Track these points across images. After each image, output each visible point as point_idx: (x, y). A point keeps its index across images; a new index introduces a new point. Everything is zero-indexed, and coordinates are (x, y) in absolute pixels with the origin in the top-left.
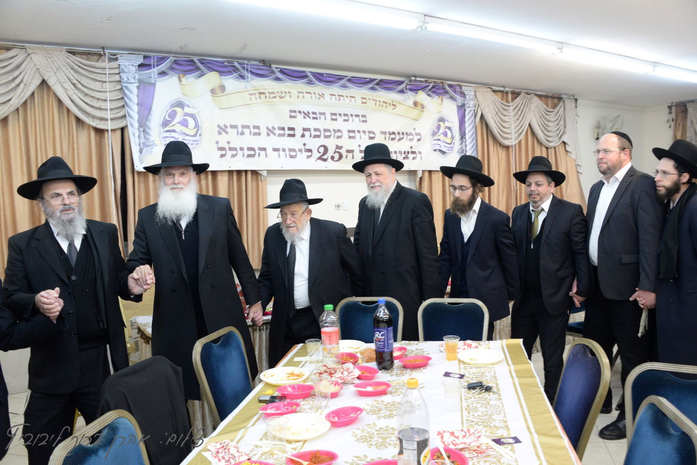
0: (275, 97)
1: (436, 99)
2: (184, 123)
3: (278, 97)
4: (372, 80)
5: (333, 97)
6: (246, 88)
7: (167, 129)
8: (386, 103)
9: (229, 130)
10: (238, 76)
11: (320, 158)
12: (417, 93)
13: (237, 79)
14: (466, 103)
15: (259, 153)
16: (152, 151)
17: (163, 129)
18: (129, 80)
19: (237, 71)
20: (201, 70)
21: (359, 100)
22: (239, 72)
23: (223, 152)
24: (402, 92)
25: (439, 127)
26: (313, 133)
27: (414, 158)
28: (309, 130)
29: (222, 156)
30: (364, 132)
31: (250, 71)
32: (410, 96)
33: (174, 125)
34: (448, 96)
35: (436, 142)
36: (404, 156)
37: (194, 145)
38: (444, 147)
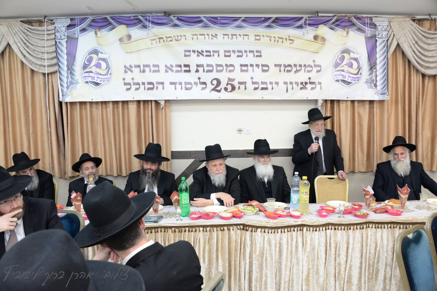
0: (172, 41)
1: (340, 32)
2: (98, 66)
3: (174, 40)
4: (267, 19)
5: (227, 37)
6: (148, 35)
7: (86, 70)
8: (282, 38)
9: (133, 69)
10: (142, 26)
11: (214, 89)
12: (318, 27)
13: (141, 29)
14: (377, 34)
15: (157, 87)
16: (76, 87)
17: (84, 71)
18: (61, 37)
19: (140, 22)
20: (112, 24)
21: (252, 38)
22: (142, 23)
23: (129, 87)
24: (300, 27)
25: (343, 58)
26: (206, 69)
27: (312, 89)
28: (202, 66)
29: (128, 89)
30: (257, 66)
31: (152, 22)
32: (309, 31)
33: (91, 68)
34: (354, 28)
35: (338, 73)
36: (302, 86)
37: (106, 82)
38: (348, 77)
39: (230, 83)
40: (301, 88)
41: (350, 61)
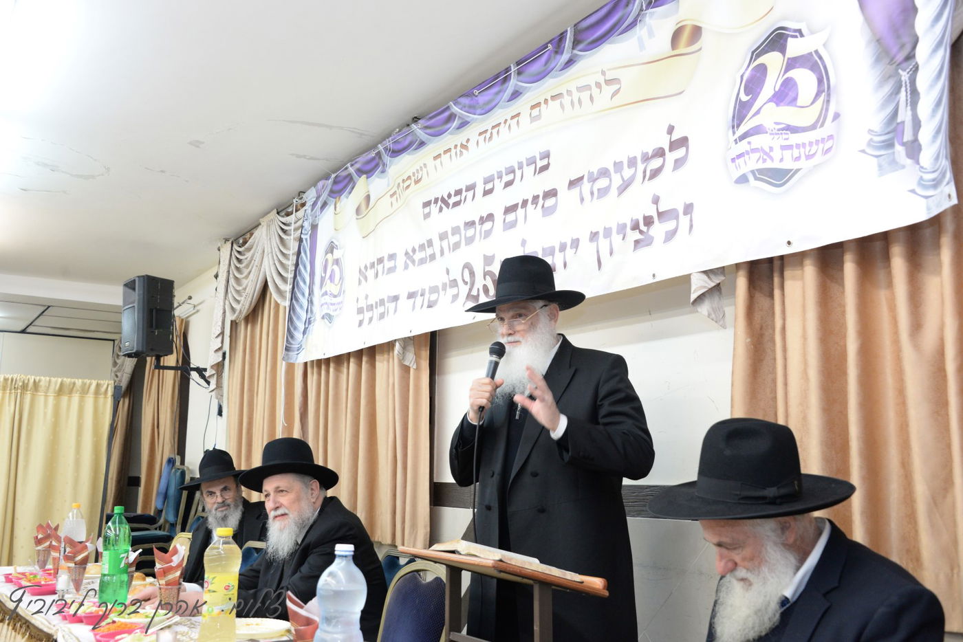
0: (409, 186)
2: (332, 277)
3: (412, 184)
4: (559, 42)
5: (482, 139)
6: (388, 185)
7: (323, 291)
8: (588, 87)
9: (368, 273)
11: (470, 297)
13: (381, 175)
15: (389, 308)
16: (312, 329)
20: (353, 179)
21: (525, 117)
23: (362, 317)
24: (633, 24)
25: (757, 80)
26: (452, 241)
27: (668, 237)
28: (447, 235)
29: (361, 323)
30: (535, 199)
31: (392, 151)
32: (654, 23)
33: (326, 283)
36: (638, 236)
38: (781, 152)
39: (488, 269)
40: (637, 242)
41: (787, 78)
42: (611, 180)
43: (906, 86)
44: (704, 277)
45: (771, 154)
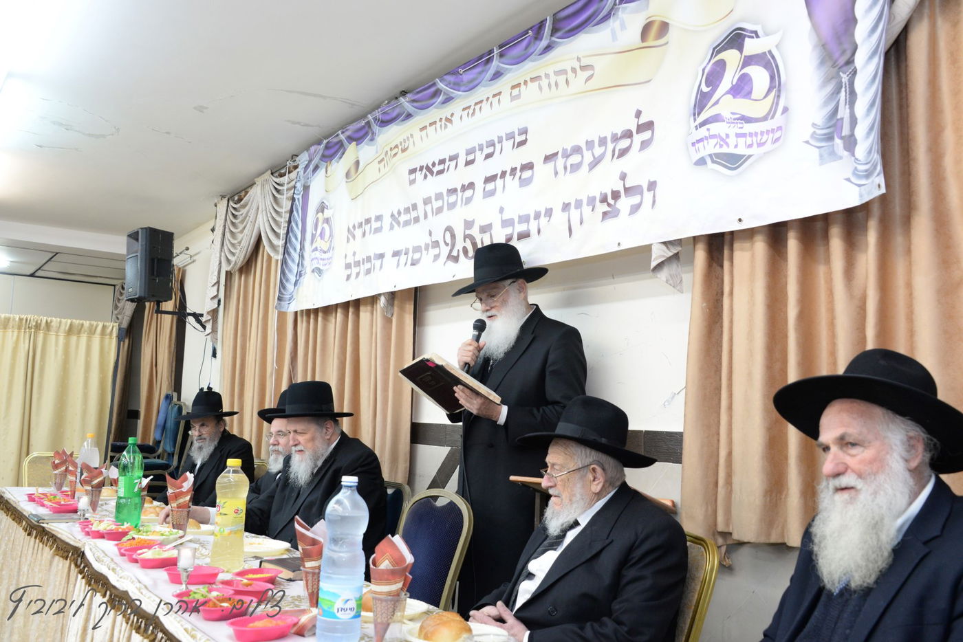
0: (397, 154)
2: (323, 234)
3: (399, 152)
4: (538, 30)
5: (465, 114)
6: (376, 153)
7: (313, 247)
8: (564, 72)
9: (356, 232)
10: (371, 137)
11: (449, 256)
13: (370, 143)
15: (375, 265)
16: (303, 282)
18: (300, 188)
20: (343, 146)
21: (507, 97)
22: (372, 130)
23: (350, 272)
24: (607, 16)
25: (717, 74)
26: (435, 206)
27: (633, 209)
28: (431, 200)
29: (349, 277)
30: (513, 171)
31: (380, 121)
32: (625, 17)
33: (317, 240)
36: (606, 208)
37: (327, 267)
38: (735, 139)
39: (468, 232)
40: (605, 214)
41: (744, 74)
42: (582, 157)
43: (846, 87)
44: (664, 247)
45: (727, 140)
